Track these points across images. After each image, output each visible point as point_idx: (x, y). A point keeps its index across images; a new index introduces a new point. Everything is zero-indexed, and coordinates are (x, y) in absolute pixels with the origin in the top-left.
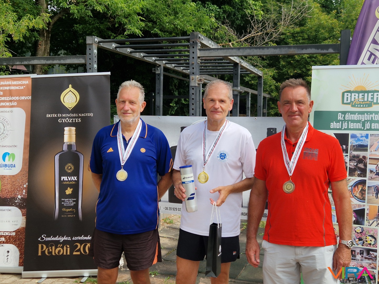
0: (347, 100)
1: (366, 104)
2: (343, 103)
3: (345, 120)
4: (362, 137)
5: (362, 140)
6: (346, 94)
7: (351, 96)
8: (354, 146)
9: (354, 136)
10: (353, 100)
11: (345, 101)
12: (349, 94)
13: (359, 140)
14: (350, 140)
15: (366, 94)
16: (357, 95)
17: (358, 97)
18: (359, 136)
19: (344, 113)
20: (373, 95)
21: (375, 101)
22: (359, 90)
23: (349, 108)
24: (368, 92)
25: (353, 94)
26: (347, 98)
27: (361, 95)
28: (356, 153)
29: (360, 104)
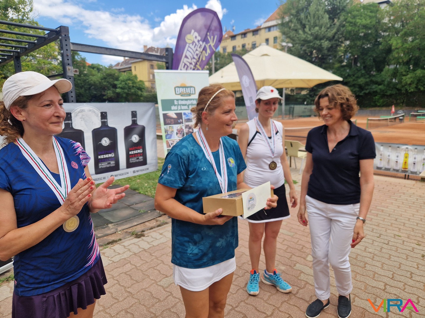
0: (178, 92)
1: (187, 95)
2: (176, 94)
3: (179, 105)
4: (189, 114)
5: (189, 116)
6: (176, 88)
7: (179, 90)
8: (186, 120)
9: (185, 114)
10: (181, 92)
11: (177, 93)
12: (178, 89)
13: (187, 116)
14: (183, 116)
15: (187, 89)
16: (182, 89)
17: (183, 90)
18: (187, 113)
19: (178, 100)
20: (190, 89)
21: (192, 93)
22: (183, 86)
23: (179, 97)
24: (188, 87)
25: (180, 89)
26: (178, 91)
27: (184, 89)
28: (187, 124)
29: (185, 95)
